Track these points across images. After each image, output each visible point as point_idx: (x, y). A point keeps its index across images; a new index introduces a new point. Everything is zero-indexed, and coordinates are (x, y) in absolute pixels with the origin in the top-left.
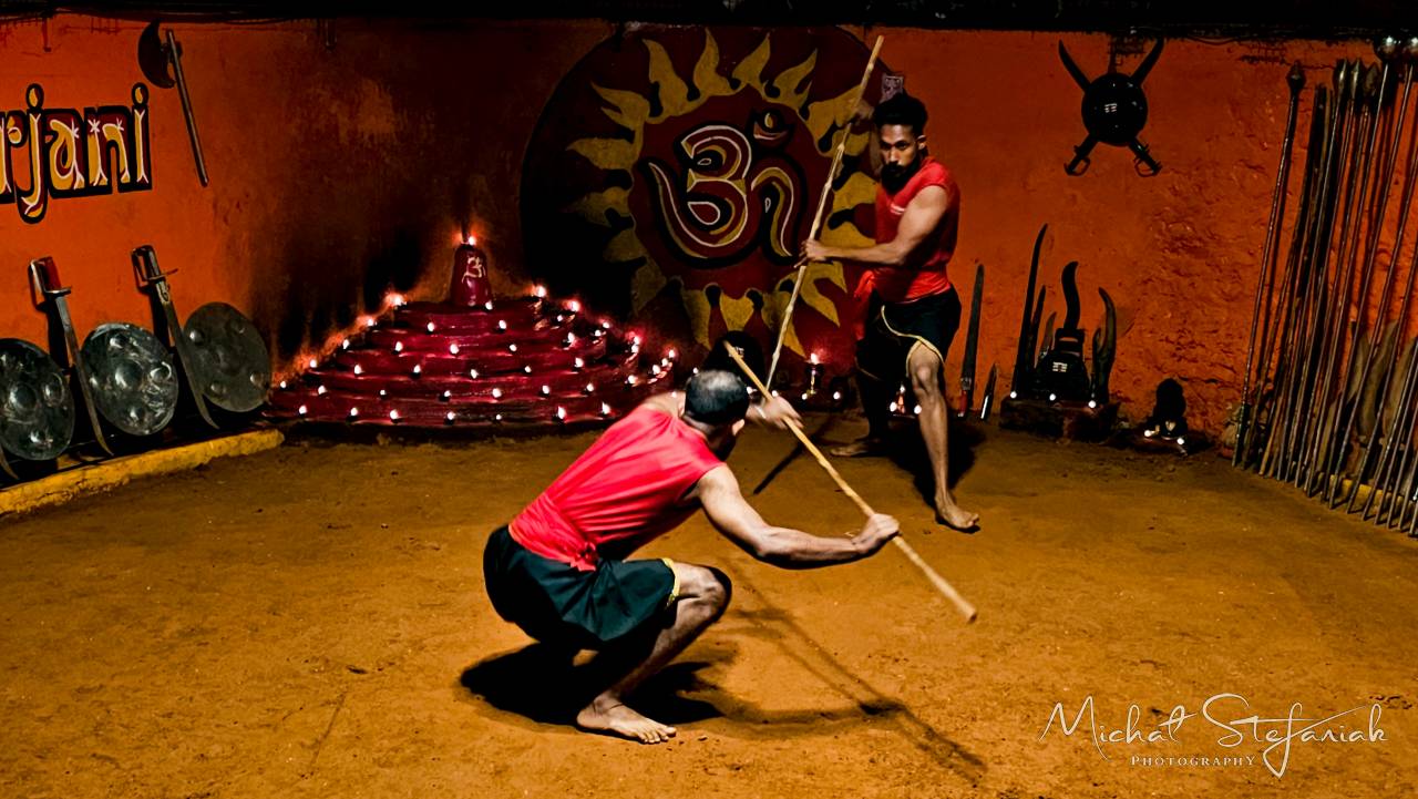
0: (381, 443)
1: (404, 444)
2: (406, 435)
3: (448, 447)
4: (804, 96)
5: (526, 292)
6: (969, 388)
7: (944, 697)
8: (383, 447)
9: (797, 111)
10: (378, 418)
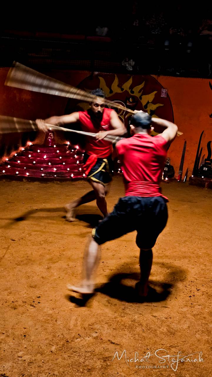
0: (24, 181)
1: (30, 182)
2: (31, 179)
3: (42, 183)
4: (140, 94)
5: (64, 143)
6: (181, 174)
7: (168, 254)
8: (25, 182)
9: (139, 97)
10: (23, 174)
